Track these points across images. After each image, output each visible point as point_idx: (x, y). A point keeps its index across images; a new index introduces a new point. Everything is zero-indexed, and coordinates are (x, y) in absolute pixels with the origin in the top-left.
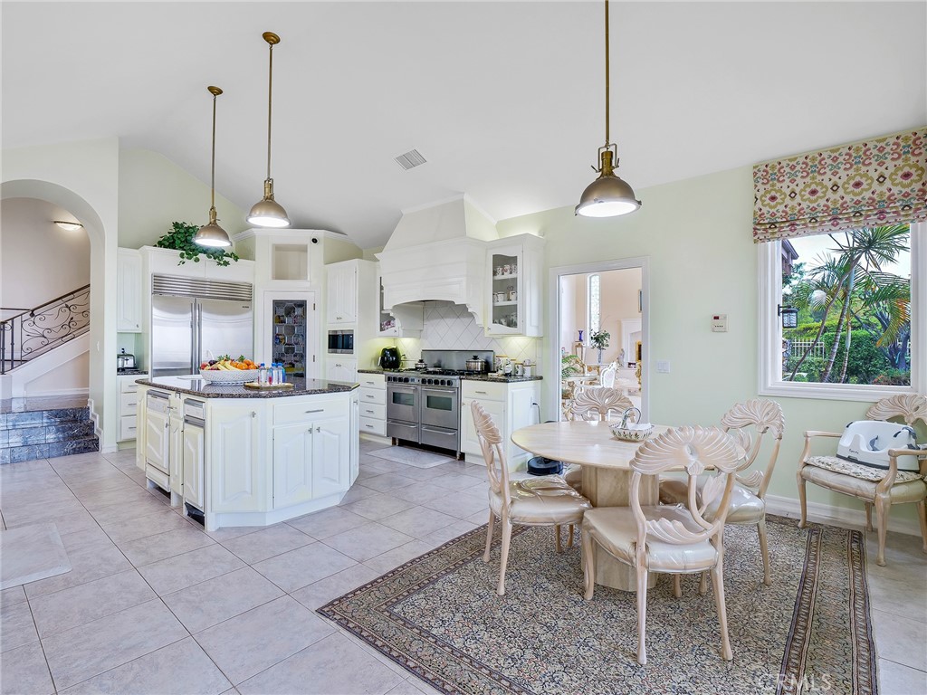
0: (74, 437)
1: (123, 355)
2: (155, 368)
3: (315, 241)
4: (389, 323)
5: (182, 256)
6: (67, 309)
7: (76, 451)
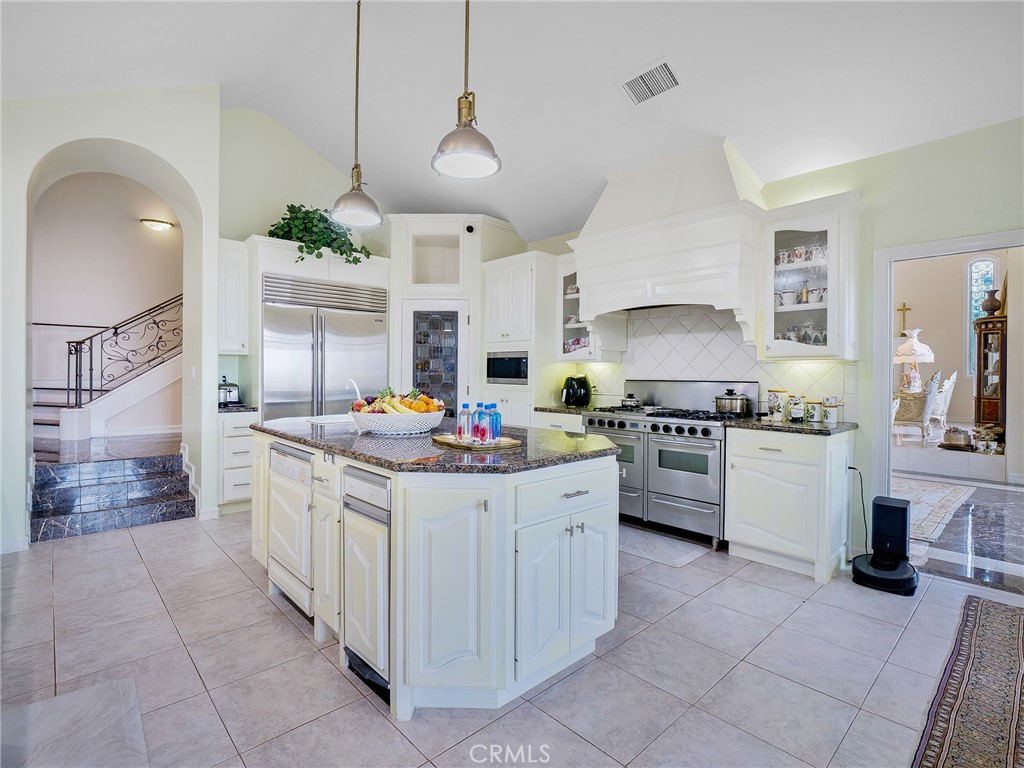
0: (166, 496)
1: (225, 385)
2: (267, 401)
3: (470, 229)
4: (577, 342)
5: (300, 249)
6: (155, 326)
7: (165, 518)
